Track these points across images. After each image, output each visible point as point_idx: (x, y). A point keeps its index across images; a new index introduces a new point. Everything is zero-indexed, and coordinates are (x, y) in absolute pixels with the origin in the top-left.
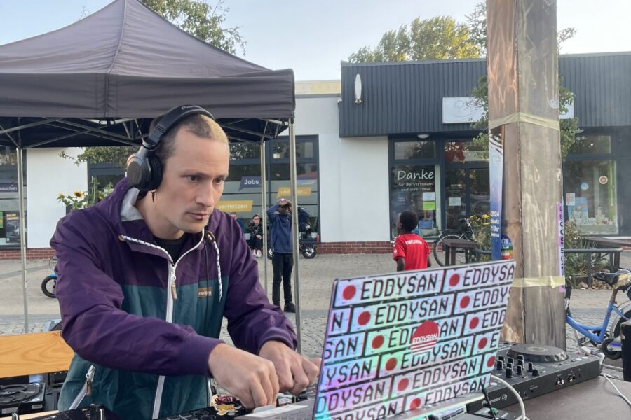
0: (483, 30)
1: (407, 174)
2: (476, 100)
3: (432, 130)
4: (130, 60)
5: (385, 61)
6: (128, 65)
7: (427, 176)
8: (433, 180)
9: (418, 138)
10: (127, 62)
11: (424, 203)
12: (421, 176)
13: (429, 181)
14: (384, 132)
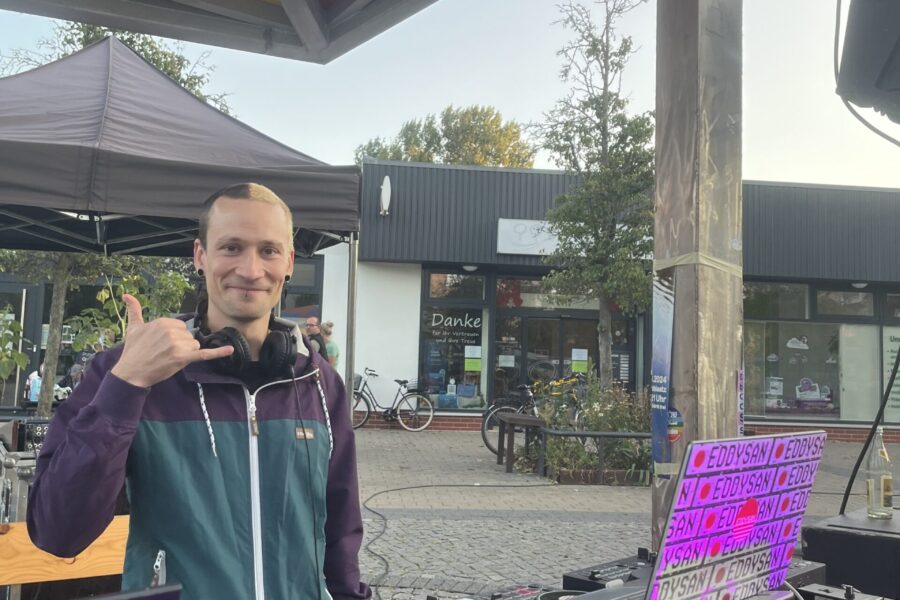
0: (563, 134)
1: (445, 319)
2: (551, 225)
3: (482, 261)
4: (122, 132)
5: (406, 159)
6: (120, 138)
7: (472, 323)
8: (479, 331)
9: (463, 269)
10: (120, 135)
11: (466, 361)
12: (463, 323)
13: (474, 330)
14: (418, 259)
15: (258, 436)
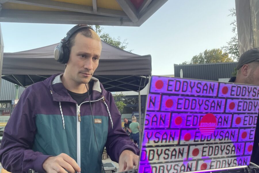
0: (235, 48)
15: (80, 122)
